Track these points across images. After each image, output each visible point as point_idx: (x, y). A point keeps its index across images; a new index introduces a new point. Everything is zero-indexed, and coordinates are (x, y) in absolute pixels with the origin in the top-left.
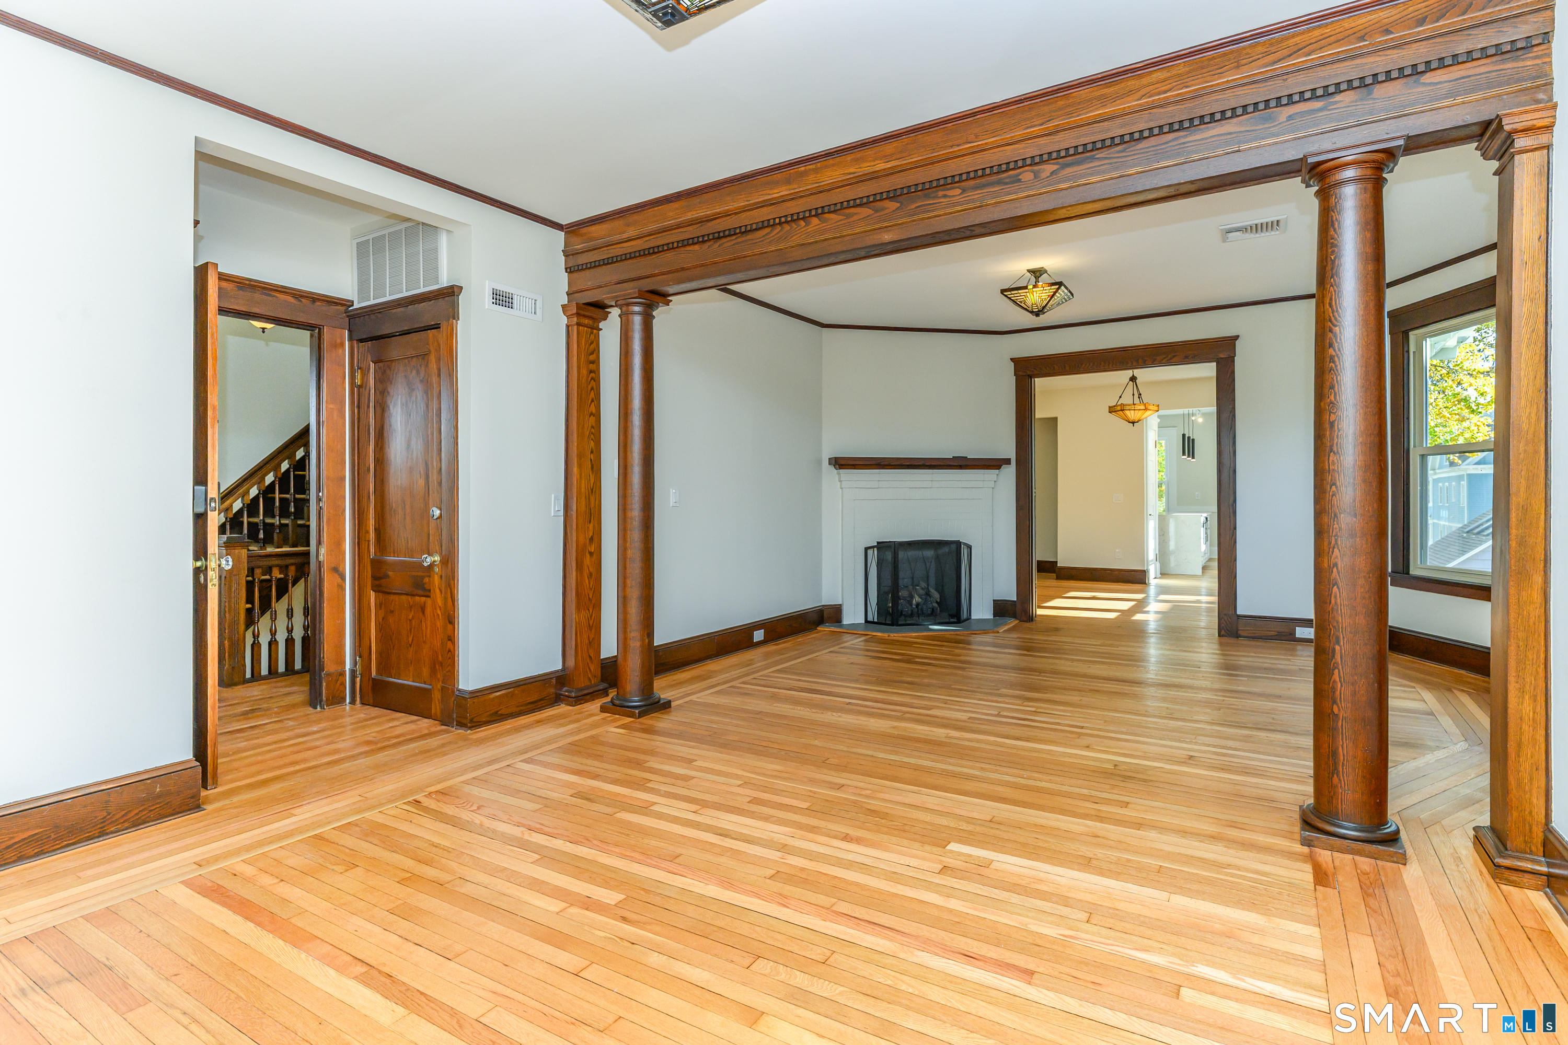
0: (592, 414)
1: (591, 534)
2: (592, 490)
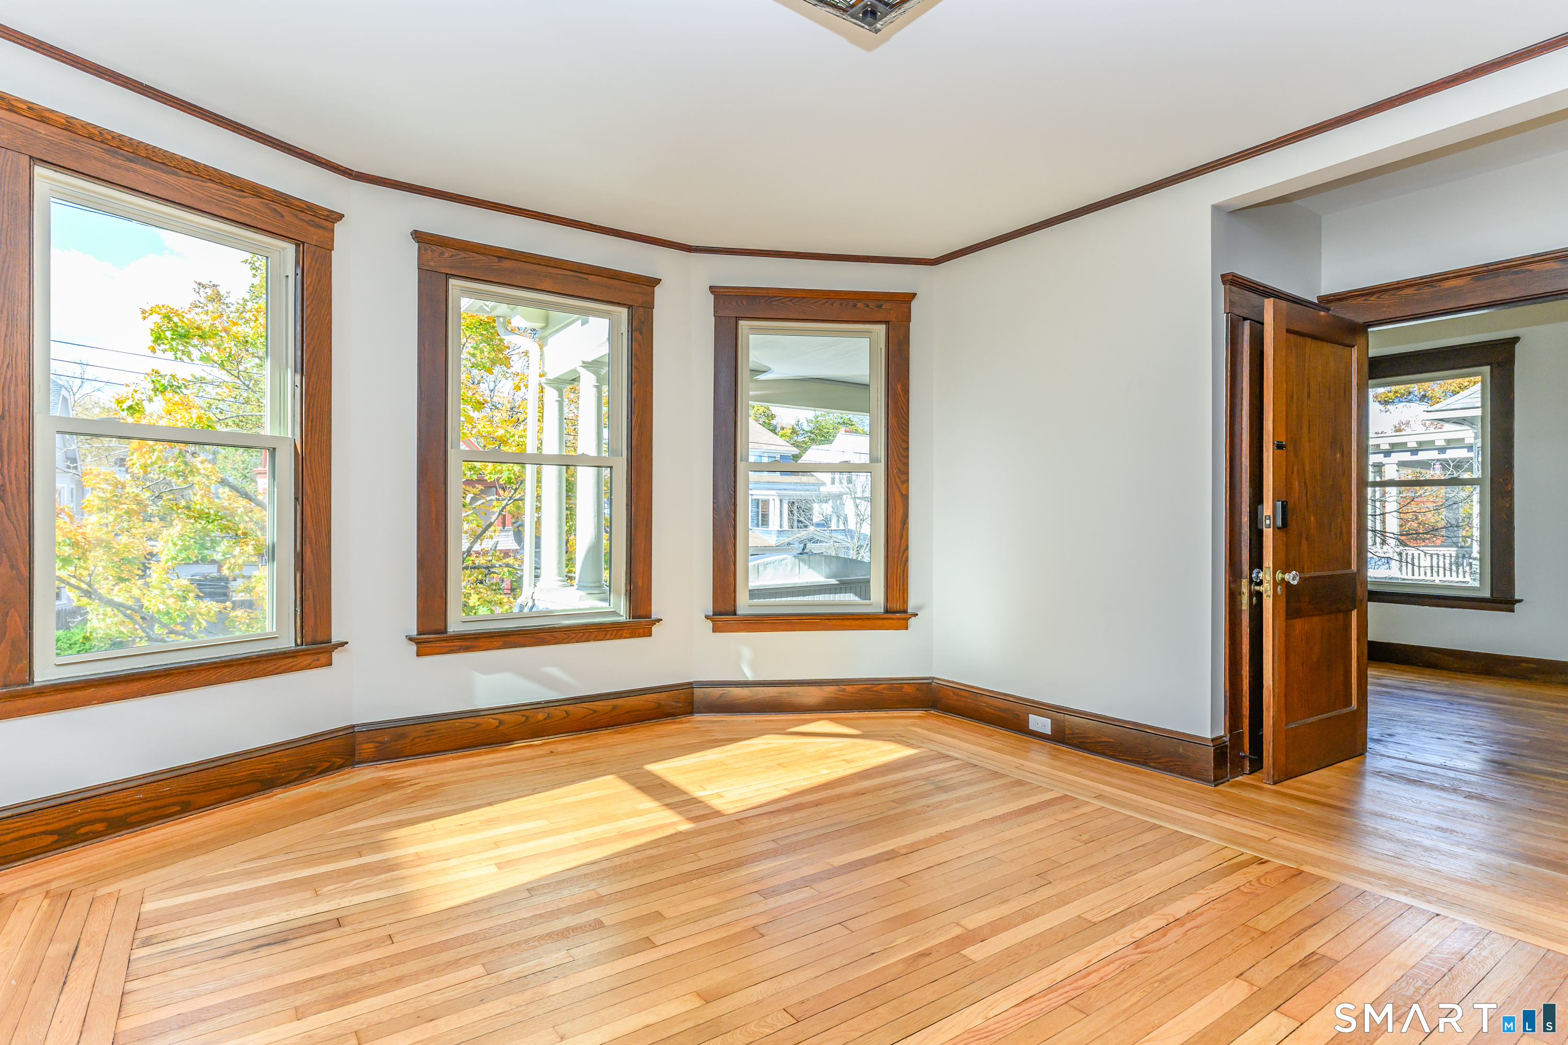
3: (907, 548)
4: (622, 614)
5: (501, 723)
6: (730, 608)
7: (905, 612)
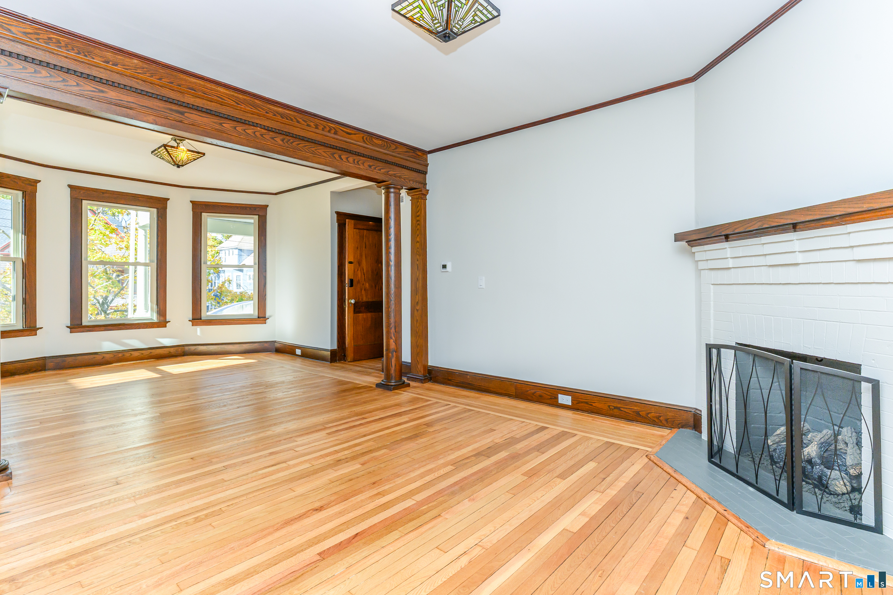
0: (418, 242)
1: (417, 301)
2: (418, 279)
3: (266, 295)
4: (154, 319)
5: (103, 357)
6: (198, 317)
7: (265, 317)
